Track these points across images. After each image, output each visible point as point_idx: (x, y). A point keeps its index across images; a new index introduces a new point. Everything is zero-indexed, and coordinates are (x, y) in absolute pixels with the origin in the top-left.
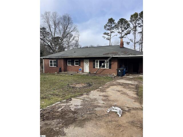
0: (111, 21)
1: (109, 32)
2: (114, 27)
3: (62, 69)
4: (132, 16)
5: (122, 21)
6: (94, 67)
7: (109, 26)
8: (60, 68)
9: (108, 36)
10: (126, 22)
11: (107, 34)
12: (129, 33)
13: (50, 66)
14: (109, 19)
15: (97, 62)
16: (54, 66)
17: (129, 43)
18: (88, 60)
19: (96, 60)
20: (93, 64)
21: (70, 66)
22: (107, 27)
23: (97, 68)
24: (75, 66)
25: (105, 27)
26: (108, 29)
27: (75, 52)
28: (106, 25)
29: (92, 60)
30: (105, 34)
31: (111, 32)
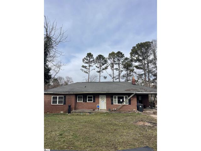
0: (90, 55)
1: (87, 65)
2: (92, 62)
3: (71, 107)
4: (110, 54)
5: (100, 57)
6: (112, 104)
7: (87, 59)
8: (70, 106)
9: (87, 69)
10: (104, 58)
11: (85, 67)
12: (106, 68)
13: (52, 104)
14: (88, 54)
15: (115, 98)
16: (58, 103)
17: (106, 77)
18: (105, 96)
19: (114, 96)
20: (111, 100)
21: (81, 103)
22: (86, 61)
23: (115, 104)
24: (88, 103)
25: (83, 60)
26: (86, 63)
27: (85, 87)
28: (85, 58)
29: (110, 96)
30: (83, 66)
31: (90, 66)
